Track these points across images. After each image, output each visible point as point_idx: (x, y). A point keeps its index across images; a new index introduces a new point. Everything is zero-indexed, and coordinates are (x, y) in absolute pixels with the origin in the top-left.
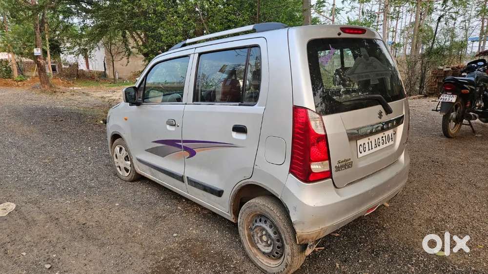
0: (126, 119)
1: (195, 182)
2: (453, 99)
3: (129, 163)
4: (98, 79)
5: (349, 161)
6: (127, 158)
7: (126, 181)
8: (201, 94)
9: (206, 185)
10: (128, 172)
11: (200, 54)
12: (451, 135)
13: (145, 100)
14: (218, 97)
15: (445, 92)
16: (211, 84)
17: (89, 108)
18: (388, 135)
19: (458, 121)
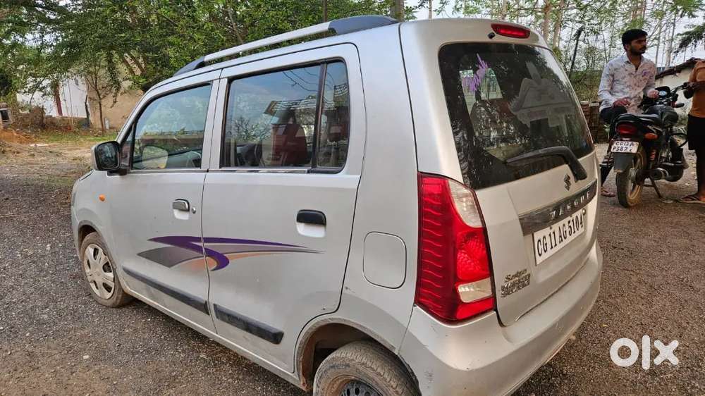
0: (102, 200)
1: (229, 315)
2: (633, 148)
3: (111, 275)
4: (77, 130)
5: (524, 275)
6: (107, 267)
7: (107, 307)
8: (235, 150)
9: (250, 321)
10: (110, 292)
11: (231, 80)
12: (629, 203)
13: (135, 165)
14: (267, 155)
15: (621, 137)
16: (253, 133)
17: (59, 176)
18: (577, 217)
19: (639, 180)
